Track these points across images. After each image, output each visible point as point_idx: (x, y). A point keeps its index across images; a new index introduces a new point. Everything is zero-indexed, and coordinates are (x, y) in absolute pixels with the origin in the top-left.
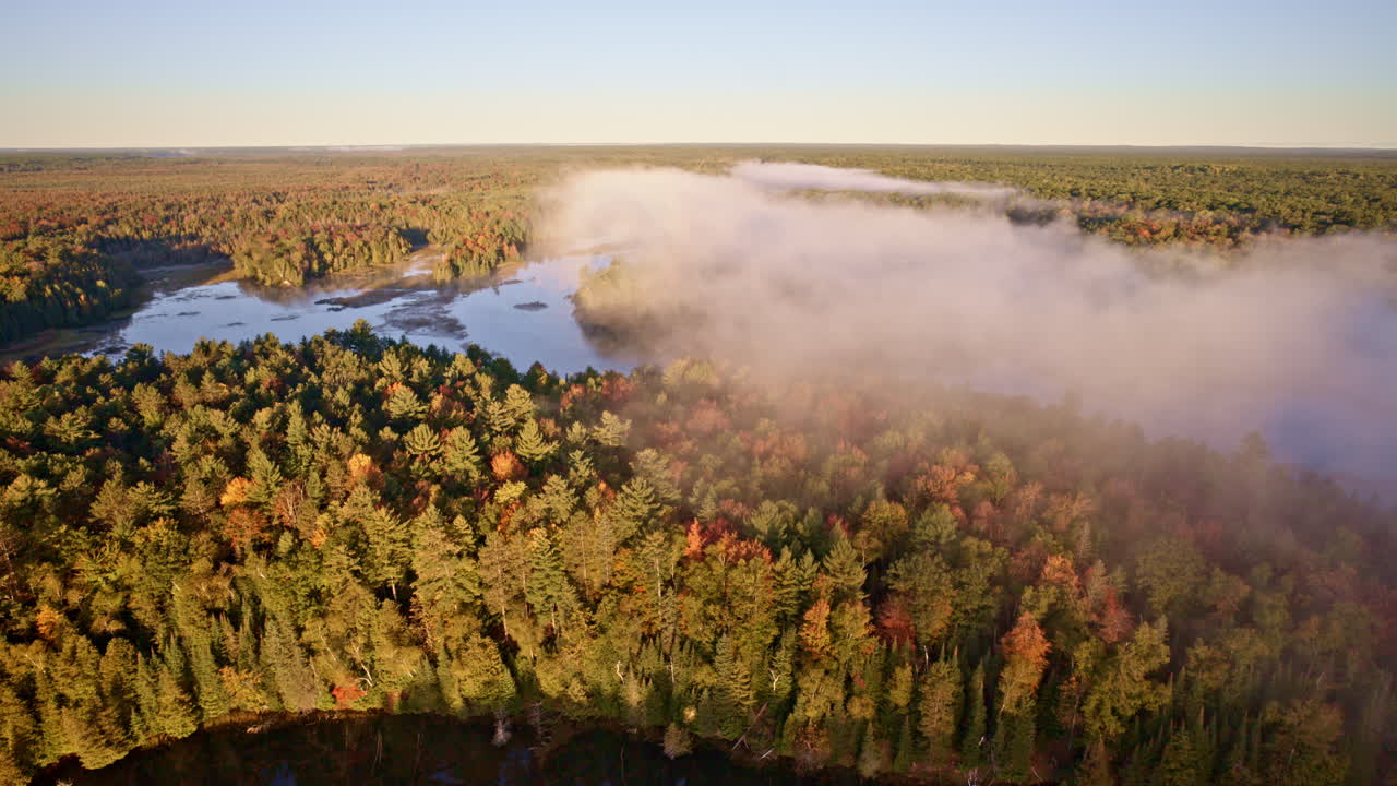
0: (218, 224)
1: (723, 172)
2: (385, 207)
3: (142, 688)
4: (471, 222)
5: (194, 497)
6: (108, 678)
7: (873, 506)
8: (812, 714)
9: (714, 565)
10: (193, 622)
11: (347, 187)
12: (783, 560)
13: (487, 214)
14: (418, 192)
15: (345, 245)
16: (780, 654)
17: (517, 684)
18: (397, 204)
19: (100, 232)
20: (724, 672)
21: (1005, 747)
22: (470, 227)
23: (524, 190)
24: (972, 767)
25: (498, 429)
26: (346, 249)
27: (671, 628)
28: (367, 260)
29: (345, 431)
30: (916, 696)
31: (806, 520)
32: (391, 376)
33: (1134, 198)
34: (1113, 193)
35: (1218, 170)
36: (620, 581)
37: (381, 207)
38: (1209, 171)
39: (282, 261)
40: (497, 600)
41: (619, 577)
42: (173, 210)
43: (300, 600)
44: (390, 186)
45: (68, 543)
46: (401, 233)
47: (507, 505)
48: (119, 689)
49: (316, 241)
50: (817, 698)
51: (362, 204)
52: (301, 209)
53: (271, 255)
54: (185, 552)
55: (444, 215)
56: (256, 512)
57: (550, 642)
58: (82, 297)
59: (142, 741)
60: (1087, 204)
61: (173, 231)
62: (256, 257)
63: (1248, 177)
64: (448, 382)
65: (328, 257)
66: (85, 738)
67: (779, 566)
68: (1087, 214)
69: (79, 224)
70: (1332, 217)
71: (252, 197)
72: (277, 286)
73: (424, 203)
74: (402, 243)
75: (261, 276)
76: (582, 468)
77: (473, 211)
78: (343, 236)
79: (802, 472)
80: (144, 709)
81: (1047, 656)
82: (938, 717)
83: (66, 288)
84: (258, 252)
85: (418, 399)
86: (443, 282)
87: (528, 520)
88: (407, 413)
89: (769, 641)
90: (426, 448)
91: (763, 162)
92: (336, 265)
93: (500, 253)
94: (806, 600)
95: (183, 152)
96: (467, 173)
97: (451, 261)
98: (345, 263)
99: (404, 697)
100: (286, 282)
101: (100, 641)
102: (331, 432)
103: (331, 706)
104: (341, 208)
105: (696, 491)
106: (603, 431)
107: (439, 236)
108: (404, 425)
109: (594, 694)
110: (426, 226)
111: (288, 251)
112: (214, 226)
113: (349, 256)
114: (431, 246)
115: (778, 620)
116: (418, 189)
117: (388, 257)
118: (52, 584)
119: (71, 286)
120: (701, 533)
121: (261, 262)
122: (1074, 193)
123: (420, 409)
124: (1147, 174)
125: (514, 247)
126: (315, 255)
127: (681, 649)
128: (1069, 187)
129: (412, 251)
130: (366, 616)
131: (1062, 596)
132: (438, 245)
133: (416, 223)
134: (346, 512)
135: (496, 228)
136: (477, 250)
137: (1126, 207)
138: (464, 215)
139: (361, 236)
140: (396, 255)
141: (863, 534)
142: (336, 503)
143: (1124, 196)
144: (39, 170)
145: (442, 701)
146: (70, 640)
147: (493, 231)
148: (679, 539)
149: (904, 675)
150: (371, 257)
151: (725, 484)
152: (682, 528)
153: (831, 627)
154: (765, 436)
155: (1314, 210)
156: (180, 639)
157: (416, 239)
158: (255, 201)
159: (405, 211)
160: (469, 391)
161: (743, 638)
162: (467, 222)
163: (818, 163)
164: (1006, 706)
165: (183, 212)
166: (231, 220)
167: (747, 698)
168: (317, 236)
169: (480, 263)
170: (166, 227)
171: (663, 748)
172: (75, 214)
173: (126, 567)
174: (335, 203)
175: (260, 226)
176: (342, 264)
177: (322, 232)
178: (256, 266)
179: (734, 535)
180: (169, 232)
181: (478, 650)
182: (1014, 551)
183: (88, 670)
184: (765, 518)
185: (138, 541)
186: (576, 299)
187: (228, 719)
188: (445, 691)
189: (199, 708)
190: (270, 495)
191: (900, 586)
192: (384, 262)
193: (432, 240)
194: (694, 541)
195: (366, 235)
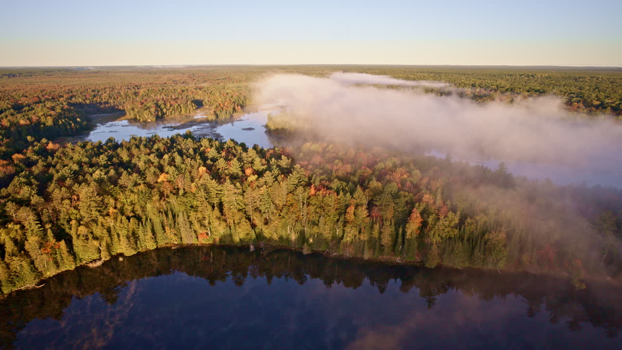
0: (116, 98)
1: (326, 77)
2: (184, 91)
3: (140, 233)
4: (221, 97)
5: (150, 179)
6: (131, 229)
7: (371, 183)
8: (348, 239)
9: (319, 197)
10: (155, 214)
11: (166, 83)
12: (340, 195)
13: (227, 94)
14: (196, 85)
15: (171, 106)
16: (339, 223)
17: (256, 235)
18: (189, 89)
19: (70, 101)
20: (321, 228)
21: (408, 249)
22: (220, 99)
23: (242, 84)
24: (398, 256)
25: (245, 162)
26: (172, 108)
27: (305, 217)
28: (180, 112)
29: (196, 160)
30: (380, 233)
31: (349, 186)
32: (205, 147)
33: (497, 87)
34: (489, 85)
35: (539, 76)
36: (289, 203)
37: (183, 91)
38: (536, 77)
39: (147, 112)
40: (250, 209)
41: (288, 202)
42: (96, 93)
43: (189, 207)
44: (183, 82)
45: (114, 190)
46: (192, 102)
47: (251, 182)
48: (134, 234)
49: (159, 104)
50: (350, 235)
51: (174, 90)
52: (149, 92)
53: (142, 110)
54: (151, 194)
55: (209, 94)
56: (171, 183)
57: (266, 223)
58: (73, 125)
59: (140, 250)
60: (478, 90)
61: (98, 101)
62: (136, 110)
63: (552, 79)
64: (226, 149)
65: (165, 110)
66: (127, 244)
67: (339, 197)
68: (477, 94)
69: (60, 97)
70: (576, 95)
71: (127, 87)
72: (145, 122)
73: (200, 89)
74: (193, 105)
75: (138, 118)
76: (276, 171)
77: (221, 92)
78: (170, 102)
79: (349, 175)
80: (141, 240)
81: (422, 222)
82: (386, 240)
83: (67, 121)
84: (137, 108)
85: (217, 153)
86: (212, 120)
87: (259, 185)
88: (215, 156)
89: (336, 220)
90: (223, 166)
91: (344, 72)
92: (167, 114)
93: (234, 109)
94: (347, 206)
95: (90, 68)
96: (215, 77)
97: (215, 112)
98: (171, 113)
99: (220, 240)
100: (149, 120)
101: (128, 218)
102: (191, 160)
103: (197, 243)
104: (166, 91)
105: (313, 179)
106: (282, 161)
107: (207, 103)
108: (214, 160)
109: (281, 238)
110: (202, 99)
111: (148, 108)
112: (114, 99)
113: (173, 110)
114: (205, 107)
115: (339, 214)
116: (195, 84)
117: (188, 111)
118: (112, 201)
119: (68, 121)
120: (315, 189)
121: (138, 112)
122: (473, 86)
123: (218, 156)
124: (508, 77)
125: (239, 107)
126: (159, 109)
127: (308, 223)
128: (472, 83)
129: (197, 108)
130: (209, 213)
131: (427, 205)
132: (208, 107)
133: (198, 98)
134: (202, 181)
135: (231, 99)
136: (225, 108)
137: (493, 91)
138: (218, 94)
139: (177, 102)
140: (191, 110)
141: (367, 190)
142: (197, 180)
143: (493, 87)
144: (32, 76)
145: (232, 240)
146: (120, 217)
147: (231, 101)
148: (307, 190)
149: (377, 227)
150: (181, 111)
151: (323, 177)
152: (308, 187)
153: (354, 214)
154: (337, 165)
155: (569, 92)
156: (150, 220)
157: (199, 104)
158: (128, 88)
159: (192, 93)
160: (234, 151)
161: (328, 219)
162: (219, 97)
163: (367, 73)
164: (408, 236)
165: (100, 93)
166: (121, 96)
167: (329, 237)
168: (159, 102)
169: (226, 113)
170: (95, 99)
171: (302, 252)
172: (57, 93)
173: (134, 197)
174: (163, 89)
175: (133, 99)
176: (170, 113)
177: (161, 101)
178: (136, 113)
179: (325, 189)
180: (96, 101)
181: (245, 223)
182: (415, 195)
183: (126, 226)
184: (335, 184)
185: (136, 190)
186: (266, 126)
187: (165, 245)
188: (233, 237)
189: (156, 241)
190: (175, 178)
191: (377, 203)
192: (186, 113)
193: (205, 104)
194: (313, 191)
195: (179, 102)
